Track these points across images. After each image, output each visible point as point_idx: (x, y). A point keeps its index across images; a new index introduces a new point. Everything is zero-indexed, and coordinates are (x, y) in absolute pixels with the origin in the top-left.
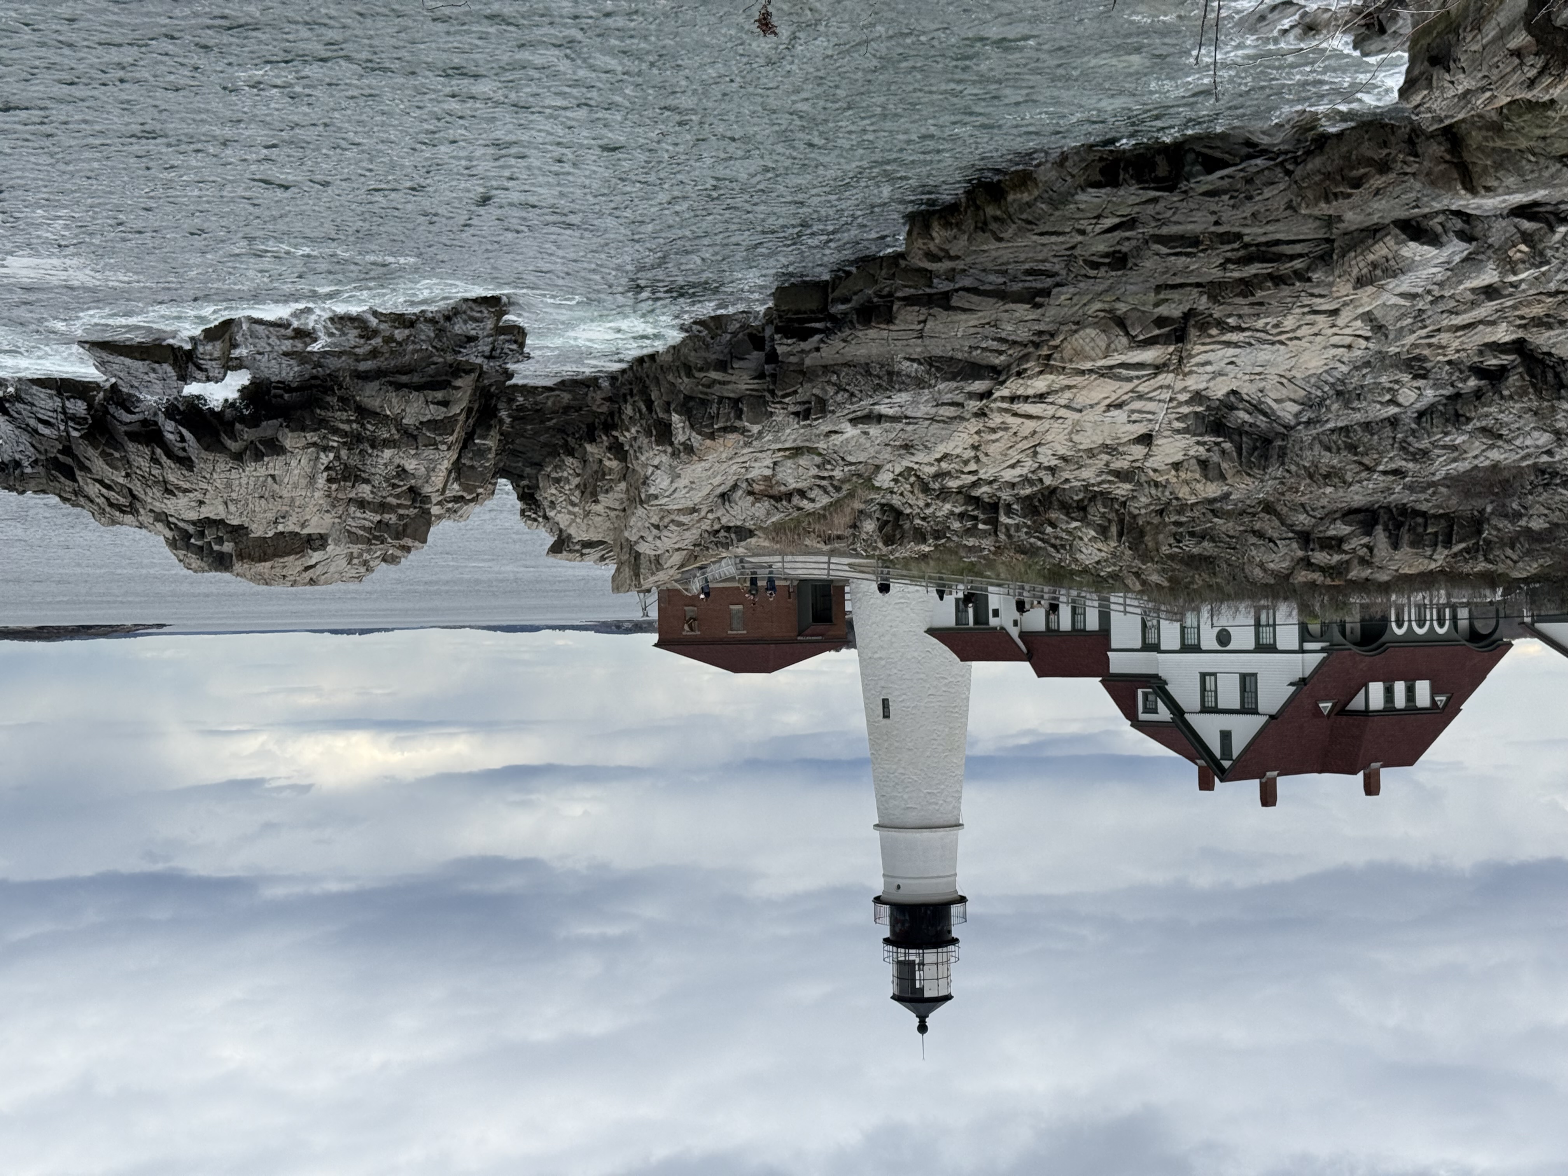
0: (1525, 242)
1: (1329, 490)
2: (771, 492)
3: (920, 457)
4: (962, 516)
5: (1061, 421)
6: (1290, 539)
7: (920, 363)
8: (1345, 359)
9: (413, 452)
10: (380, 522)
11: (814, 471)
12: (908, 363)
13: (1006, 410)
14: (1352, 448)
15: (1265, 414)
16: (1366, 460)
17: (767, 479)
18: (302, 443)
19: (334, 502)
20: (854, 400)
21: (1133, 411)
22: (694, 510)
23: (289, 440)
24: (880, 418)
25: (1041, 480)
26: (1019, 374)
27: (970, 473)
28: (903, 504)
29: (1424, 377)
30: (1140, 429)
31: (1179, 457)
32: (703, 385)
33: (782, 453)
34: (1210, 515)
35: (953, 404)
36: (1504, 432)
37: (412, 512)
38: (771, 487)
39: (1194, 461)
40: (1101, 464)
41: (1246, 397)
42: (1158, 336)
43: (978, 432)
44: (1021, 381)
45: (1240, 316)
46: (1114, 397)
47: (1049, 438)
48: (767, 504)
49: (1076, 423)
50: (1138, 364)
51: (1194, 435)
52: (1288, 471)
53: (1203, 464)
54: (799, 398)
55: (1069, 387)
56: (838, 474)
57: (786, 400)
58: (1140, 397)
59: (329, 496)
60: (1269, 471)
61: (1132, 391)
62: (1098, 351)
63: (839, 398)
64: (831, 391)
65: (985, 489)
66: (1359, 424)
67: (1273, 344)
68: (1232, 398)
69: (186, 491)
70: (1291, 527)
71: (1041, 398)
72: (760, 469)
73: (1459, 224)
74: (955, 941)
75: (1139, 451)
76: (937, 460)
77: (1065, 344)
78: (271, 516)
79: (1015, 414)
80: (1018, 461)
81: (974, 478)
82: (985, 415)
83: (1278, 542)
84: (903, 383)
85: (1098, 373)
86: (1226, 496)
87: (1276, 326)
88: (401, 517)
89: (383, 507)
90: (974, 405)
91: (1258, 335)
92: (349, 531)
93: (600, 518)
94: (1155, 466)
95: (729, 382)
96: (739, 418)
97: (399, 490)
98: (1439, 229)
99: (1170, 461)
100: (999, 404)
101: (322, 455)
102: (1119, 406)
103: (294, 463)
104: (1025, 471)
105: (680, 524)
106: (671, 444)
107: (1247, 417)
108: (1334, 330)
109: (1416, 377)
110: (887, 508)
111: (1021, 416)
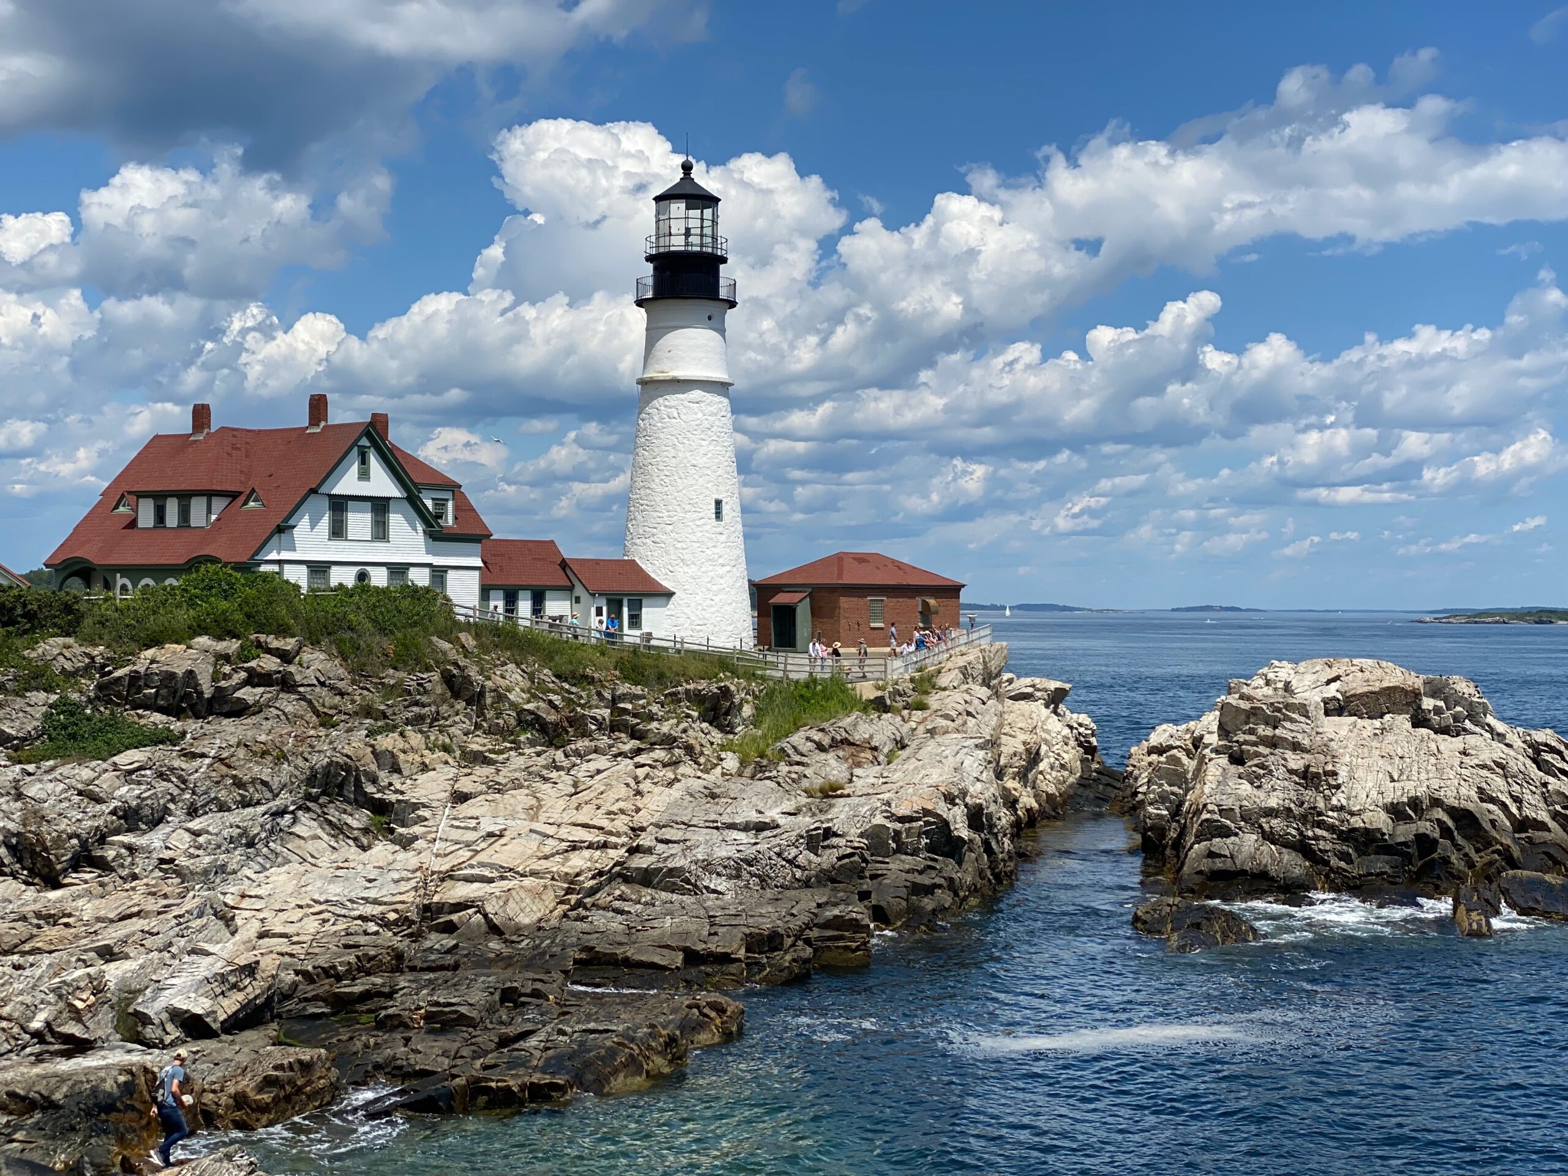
0: (77, 1011)
1: (263, 738)
2: (852, 749)
3: (697, 785)
4: (651, 718)
5: (551, 821)
6: (302, 685)
7: (707, 888)
8: (247, 882)
9: (1245, 803)
10: (1275, 728)
11: (808, 772)
12: (719, 888)
13: (611, 833)
14: (239, 784)
15: (330, 823)
16: (224, 769)
17: (859, 765)
18: (1366, 816)
19: (1325, 749)
20: (777, 849)
21: (475, 829)
22: (932, 732)
23: (1381, 820)
24: (746, 828)
25: (567, 756)
26: (601, 873)
27: (643, 766)
28: (709, 733)
29: (162, 861)
30: (465, 809)
31: (422, 778)
32: (934, 868)
33: (846, 792)
34: (389, 712)
35: (667, 842)
36: (76, 799)
37: (1241, 737)
38: (853, 755)
39: (406, 773)
40: (504, 771)
41: (351, 842)
42: (451, 913)
43: (638, 810)
44: (598, 866)
45: (366, 933)
46: (497, 846)
47: (562, 804)
48: (857, 737)
49: (534, 818)
50: (472, 882)
51: (406, 802)
52: (306, 760)
53: (396, 769)
54: (836, 853)
55: (546, 858)
56: (784, 768)
57: (849, 851)
58: (468, 845)
59: (1334, 757)
60: (327, 760)
61: (477, 852)
62: (517, 898)
63: (793, 852)
64: (801, 860)
65: (626, 748)
66: (229, 810)
67: (327, 901)
68: (365, 841)
69: (1483, 767)
70: (303, 698)
71: (574, 847)
72: (867, 776)
73: (149, 1032)
74: (650, 259)
75: (465, 785)
76: (679, 781)
77: (551, 906)
78: (1390, 737)
79: (601, 828)
80: (592, 777)
81: (637, 759)
82: (633, 829)
83: (316, 682)
84: (725, 867)
85: (517, 873)
86: (371, 733)
87: (325, 921)
88: (1252, 732)
89: (1273, 743)
90: (646, 840)
91: (343, 912)
92: (1308, 717)
93: (1020, 725)
94: (447, 769)
95: (908, 872)
96: (897, 833)
97: (1256, 761)
98: (170, 1027)
99: (431, 773)
100: (620, 841)
101: (1344, 802)
102: (490, 835)
103: (1374, 794)
104: (585, 766)
105: (947, 717)
106: (966, 805)
107: (349, 820)
108: (261, 915)
109: (172, 861)
110: (727, 729)
111: (594, 827)
